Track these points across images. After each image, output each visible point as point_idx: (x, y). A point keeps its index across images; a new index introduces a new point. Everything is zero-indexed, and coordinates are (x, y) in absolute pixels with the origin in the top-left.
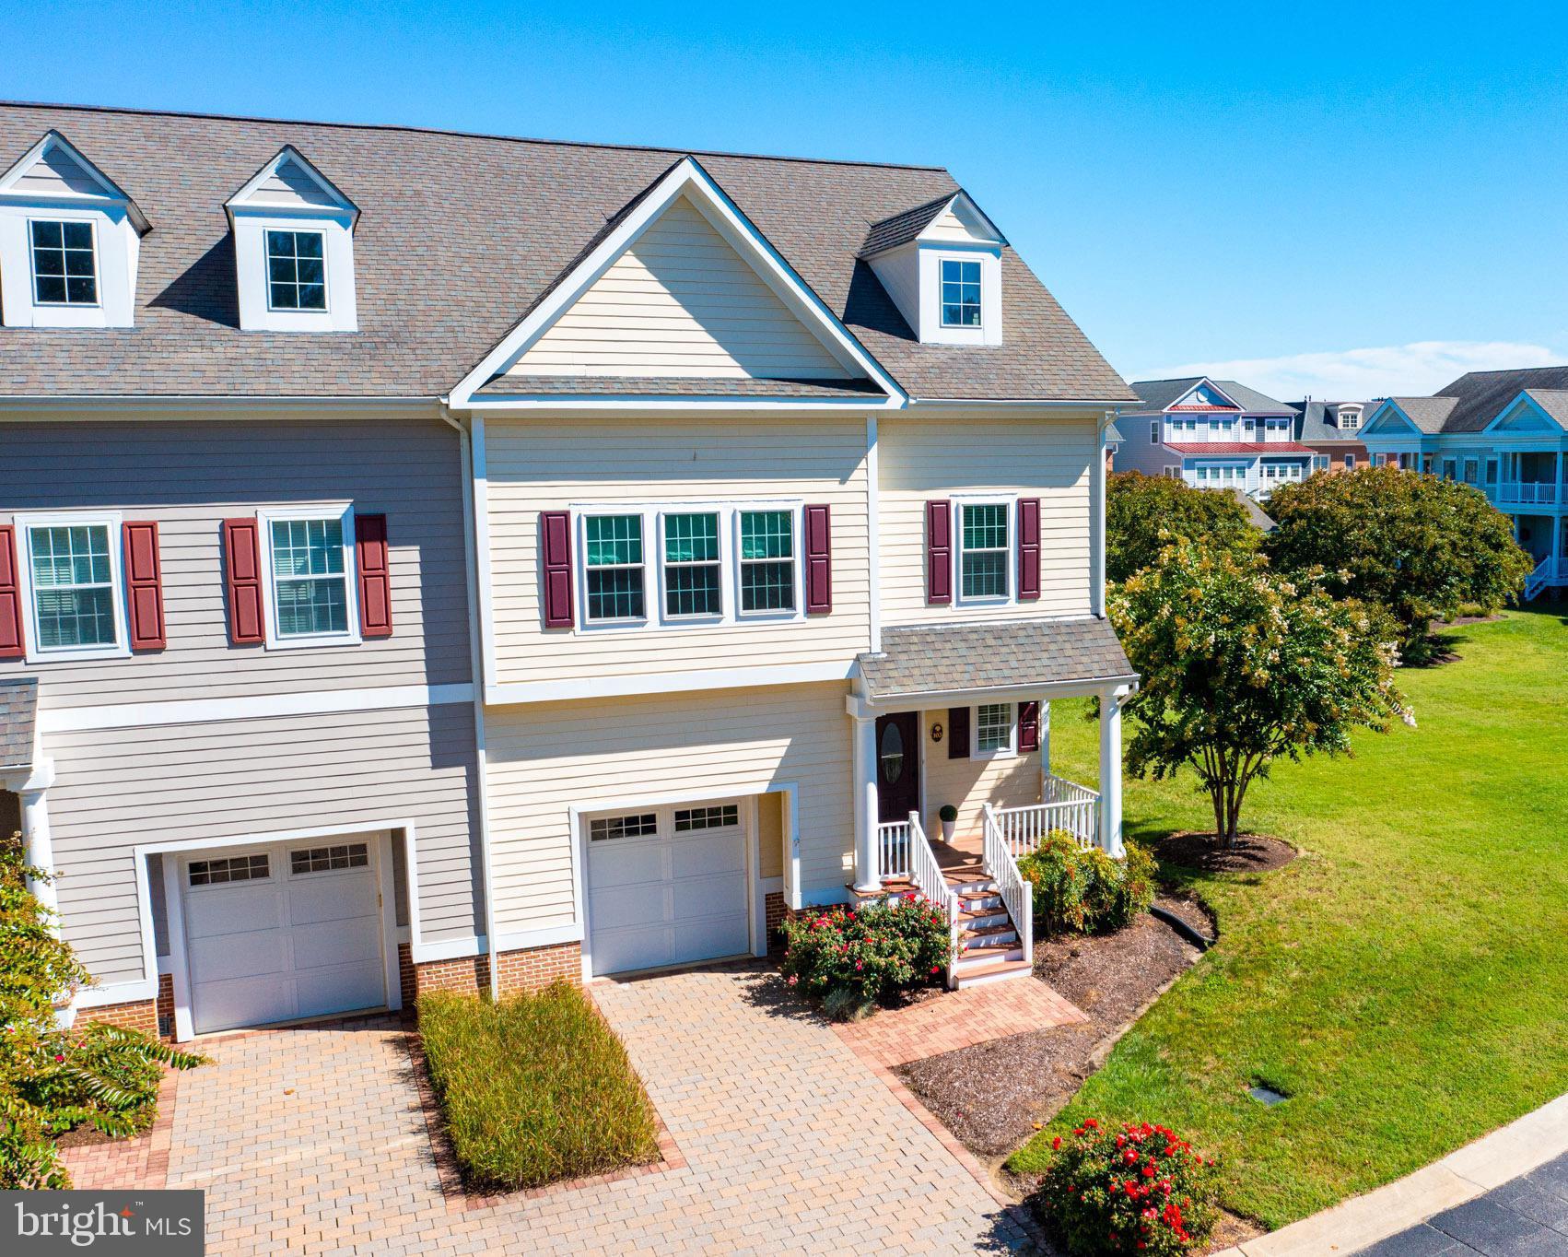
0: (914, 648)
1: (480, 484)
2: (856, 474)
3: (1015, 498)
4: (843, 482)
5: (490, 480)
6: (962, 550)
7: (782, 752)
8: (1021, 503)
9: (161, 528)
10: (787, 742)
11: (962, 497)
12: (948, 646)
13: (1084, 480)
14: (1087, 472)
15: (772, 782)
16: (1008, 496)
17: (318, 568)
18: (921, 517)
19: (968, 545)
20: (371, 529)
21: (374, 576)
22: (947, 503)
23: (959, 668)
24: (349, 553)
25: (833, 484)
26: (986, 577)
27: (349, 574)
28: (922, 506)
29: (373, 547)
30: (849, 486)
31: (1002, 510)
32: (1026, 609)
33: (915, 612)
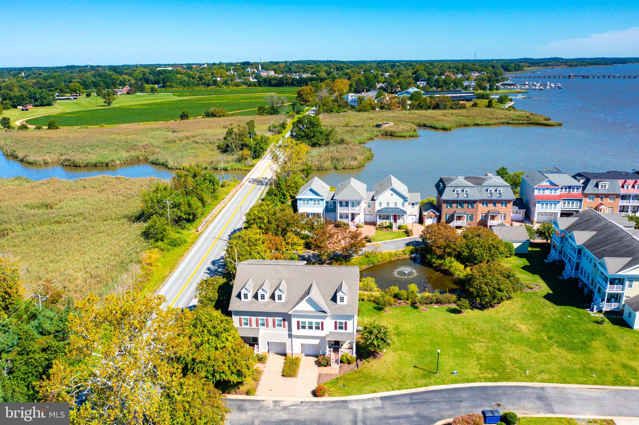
0: (332, 334)
1: (292, 318)
4: (324, 320)
9: (269, 319)
10: (320, 341)
11: (338, 321)
12: (336, 334)
15: (318, 344)
17: (280, 323)
18: (334, 322)
19: (339, 325)
20: (284, 320)
21: (284, 323)
26: (341, 328)
31: (343, 322)
32: (346, 331)
33: (334, 331)
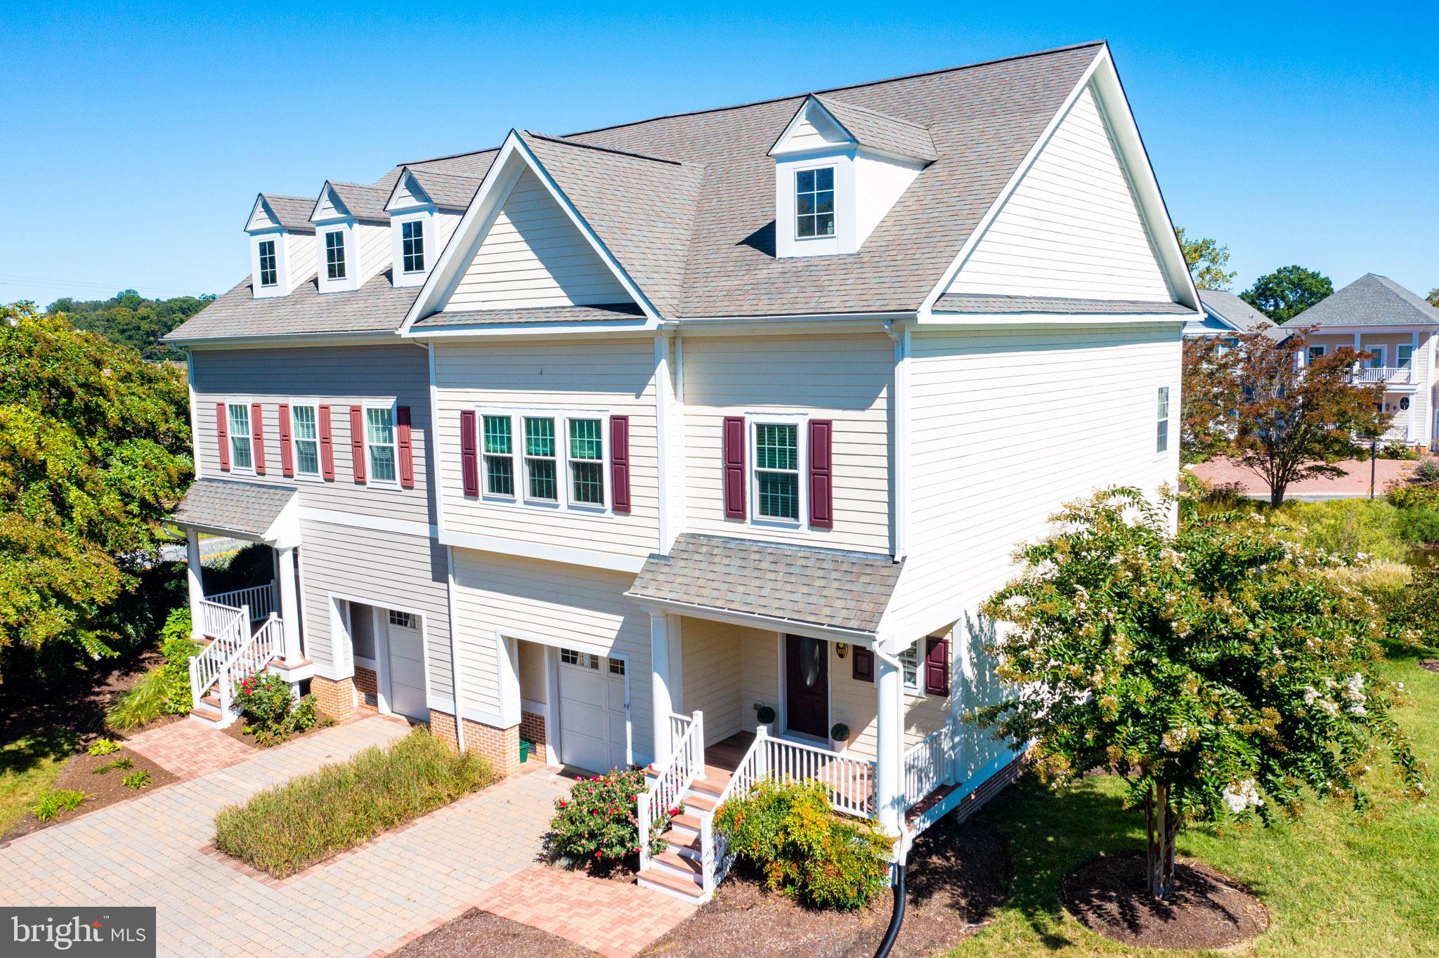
0: (697, 557)
1: (433, 389)
2: (648, 390)
3: (807, 418)
4: (638, 397)
5: (438, 387)
6: (755, 467)
7: (618, 626)
8: (813, 423)
9: (332, 409)
10: (621, 618)
11: (755, 415)
12: (727, 561)
13: (881, 403)
14: (884, 393)
15: (613, 649)
16: (799, 417)
17: (385, 441)
18: (719, 432)
19: (761, 464)
20: (404, 416)
21: (405, 445)
22: (741, 420)
23: (715, 585)
24: (395, 430)
25: (630, 398)
26: (779, 497)
27: (395, 445)
28: (720, 422)
29: (405, 427)
30: (642, 400)
31: (793, 429)
32: (820, 538)
33: (716, 523)
